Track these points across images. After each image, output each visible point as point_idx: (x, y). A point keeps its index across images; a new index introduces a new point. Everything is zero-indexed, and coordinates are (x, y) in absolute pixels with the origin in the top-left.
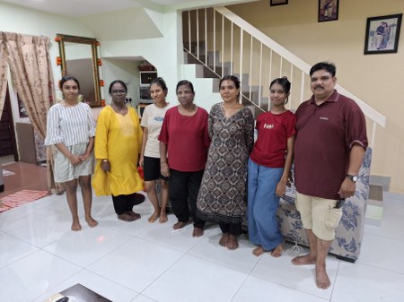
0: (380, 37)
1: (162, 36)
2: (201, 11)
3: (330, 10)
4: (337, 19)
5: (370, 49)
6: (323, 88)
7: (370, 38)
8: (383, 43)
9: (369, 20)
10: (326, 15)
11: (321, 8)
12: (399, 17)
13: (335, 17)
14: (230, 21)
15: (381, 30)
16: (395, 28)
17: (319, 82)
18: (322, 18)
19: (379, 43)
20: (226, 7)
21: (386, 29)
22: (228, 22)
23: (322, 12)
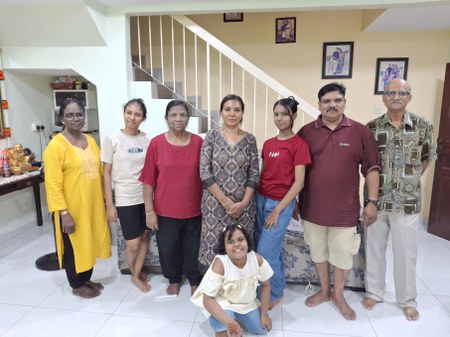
0: (336, 63)
1: (106, 45)
2: (155, 18)
3: (288, 31)
4: (294, 41)
5: (327, 74)
6: (337, 110)
7: (327, 63)
8: (339, 68)
9: (326, 45)
10: (284, 36)
11: (279, 28)
12: (351, 44)
13: (293, 39)
14: (193, 34)
15: (336, 55)
16: (349, 54)
17: (333, 104)
18: (279, 40)
19: (335, 67)
20: (187, 16)
21: (340, 55)
22: (190, 34)
23: (279, 33)
